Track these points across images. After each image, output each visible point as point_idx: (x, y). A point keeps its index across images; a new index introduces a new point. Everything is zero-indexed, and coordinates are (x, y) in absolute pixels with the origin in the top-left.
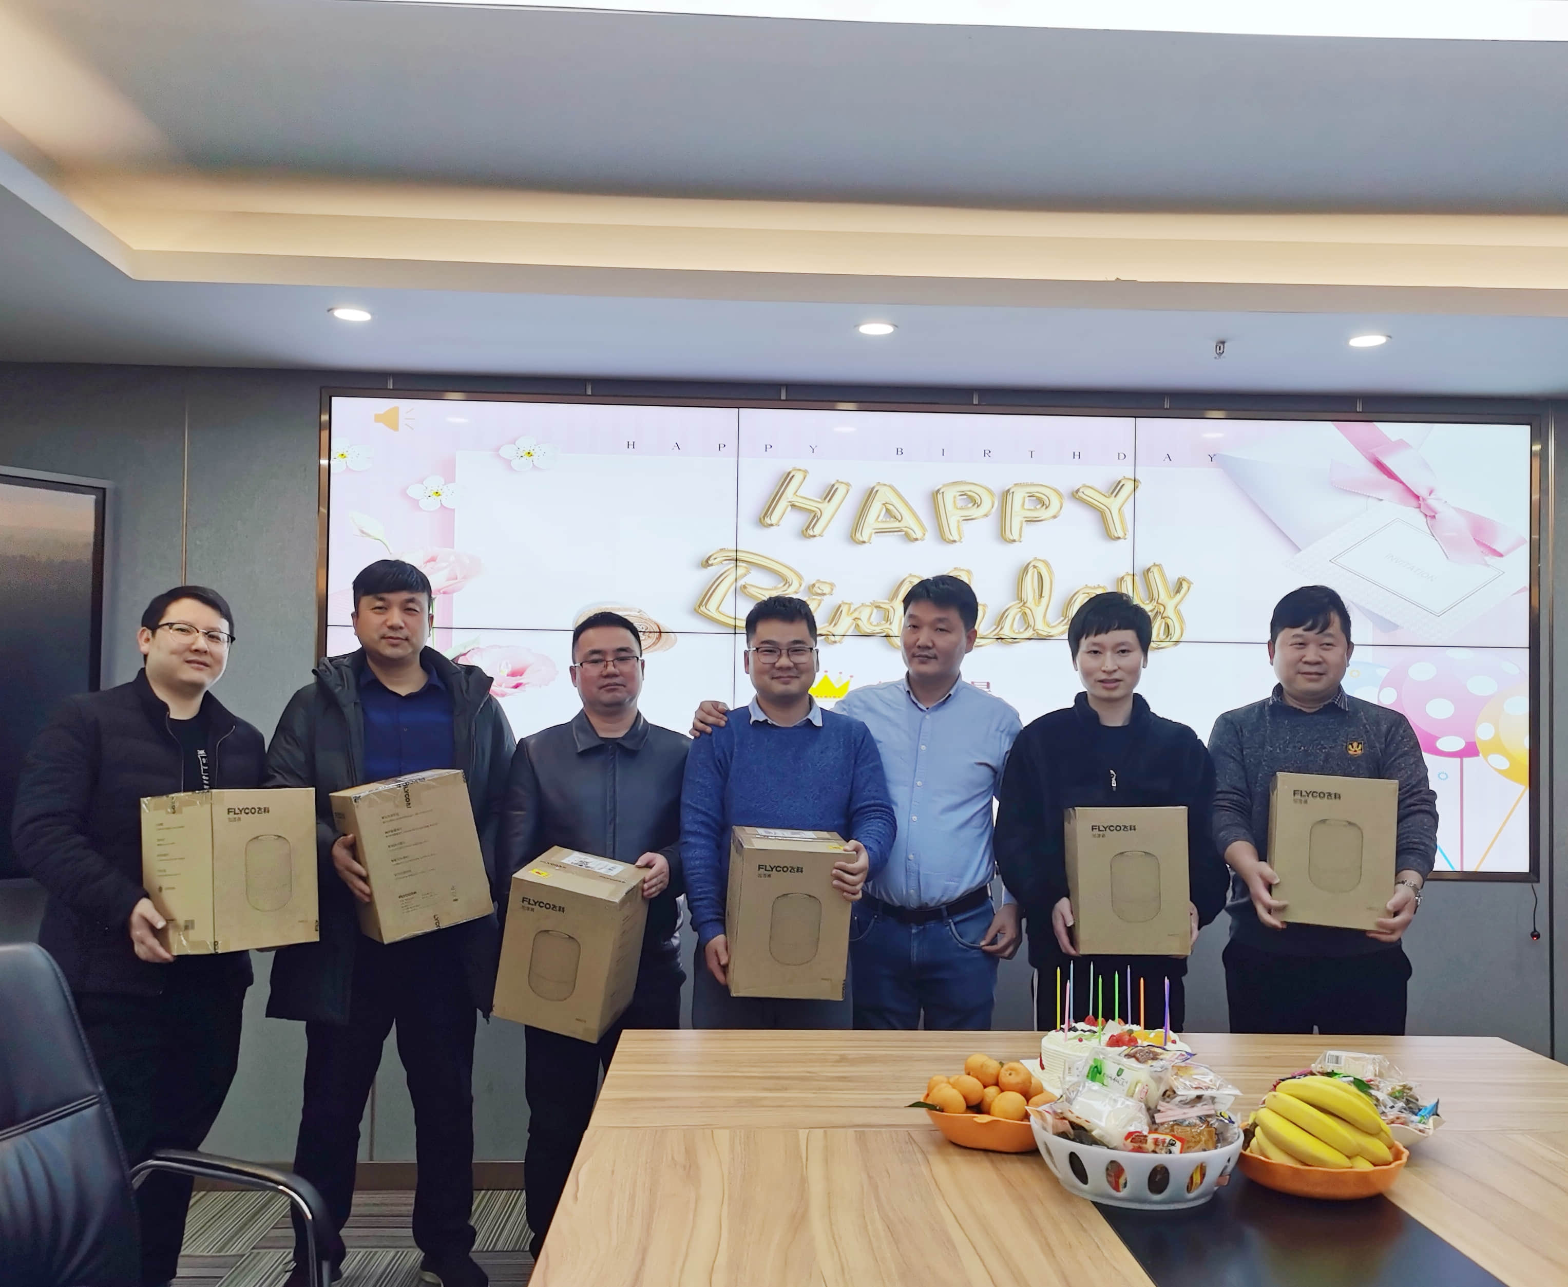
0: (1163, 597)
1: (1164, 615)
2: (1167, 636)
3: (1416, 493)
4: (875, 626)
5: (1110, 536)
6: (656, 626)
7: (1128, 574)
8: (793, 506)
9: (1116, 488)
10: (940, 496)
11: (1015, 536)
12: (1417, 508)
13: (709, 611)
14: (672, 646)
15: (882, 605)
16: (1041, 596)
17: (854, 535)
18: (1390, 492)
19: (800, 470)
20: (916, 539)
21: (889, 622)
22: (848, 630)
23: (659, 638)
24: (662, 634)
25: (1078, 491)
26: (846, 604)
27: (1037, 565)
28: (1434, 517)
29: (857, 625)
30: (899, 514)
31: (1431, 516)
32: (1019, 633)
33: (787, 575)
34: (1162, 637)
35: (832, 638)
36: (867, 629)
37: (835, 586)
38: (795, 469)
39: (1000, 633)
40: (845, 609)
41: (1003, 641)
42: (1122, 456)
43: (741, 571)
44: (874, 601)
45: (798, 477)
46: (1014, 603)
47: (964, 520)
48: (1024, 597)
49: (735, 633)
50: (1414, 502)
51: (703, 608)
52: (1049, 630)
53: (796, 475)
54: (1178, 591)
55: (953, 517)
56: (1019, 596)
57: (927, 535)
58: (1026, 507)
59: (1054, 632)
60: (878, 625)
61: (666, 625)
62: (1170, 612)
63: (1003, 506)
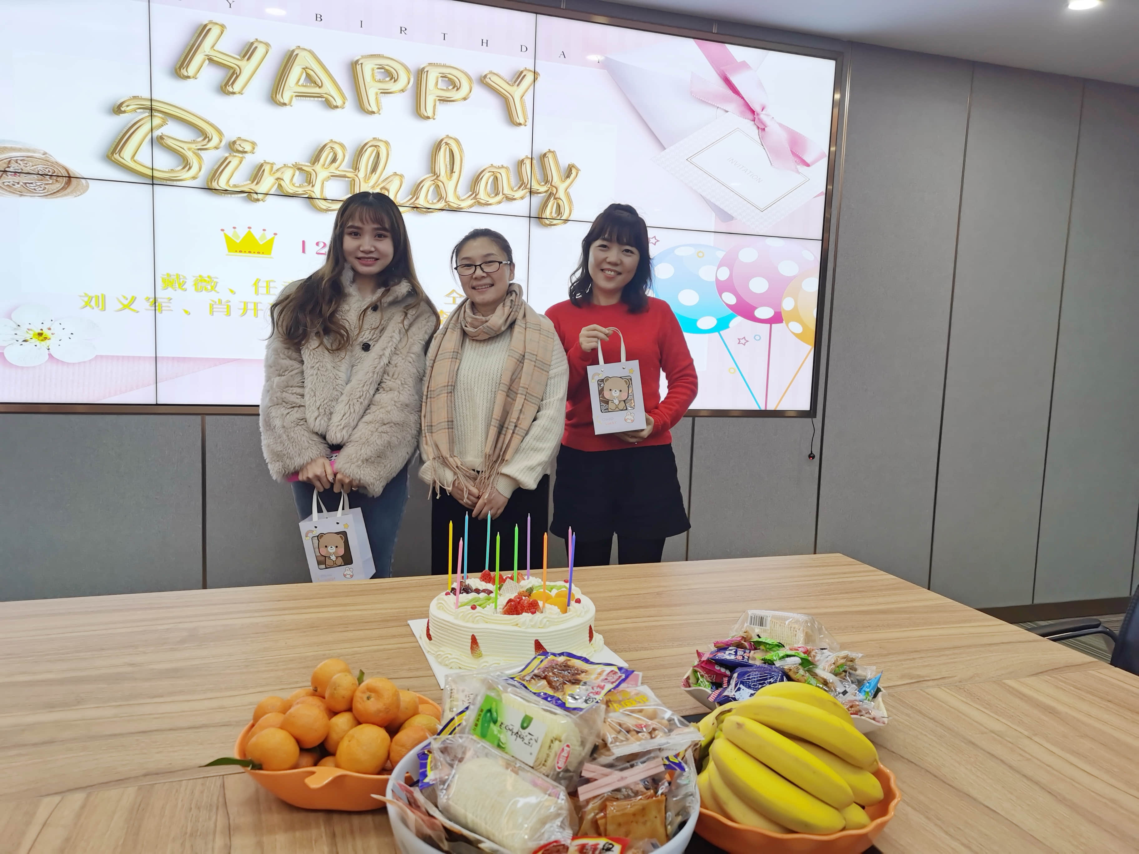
0: (556, 180)
1: (556, 196)
2: (558, 215)
3: (752, 107)
4: (297, 187)
5: (512, 121)
6: (64, 171)
7: (527, 157)
8: (211, 60)
9: (519, 77)
10: (359, 67)
11: (430, 113)
12: (752, 121)
13: (123, 158)
14: (84, 192)
15: (304, 168)
16: (452, 171)
17: (274, 96)
18: (733, 106)
19: (216, 24)
20: (337, 107)
21: (311, 185)
22: (270, 189)
23: (68, 183)
24: (72, 179)
25: (485, 76)
26: (268, 163)
27: (448, 142)
28: (764, 129)
29: (280, 186)
30: (319, 81)
31: (762, 128)
32: (433, 203)
33: (206, 129)
34: (554, 215)
35: (255, 196)
36: (291, 190)
37: (257, 145)
38: (211, 22)
39: (415, 202)
40: (267, 168)
41: (418, 209)
42: (524, 49)
43: (157, 121)
44: (296, 163)
45: (215, 32)
46: (428, 176)
47: (382, 93)
48: (437, 171)
49: (153, 184)
50: (751, 116)
51: (116, 156)
52: (459, 203)
53: (213, 28)
54: (568, 177)
55: (372, 90)
56: (433, 170)
57: (347, 104)
58: (439, 86)
59: (463, 204)
60: (300, 186)
61: (76, 169)
62: (561, 194)
63: (418, 84)
